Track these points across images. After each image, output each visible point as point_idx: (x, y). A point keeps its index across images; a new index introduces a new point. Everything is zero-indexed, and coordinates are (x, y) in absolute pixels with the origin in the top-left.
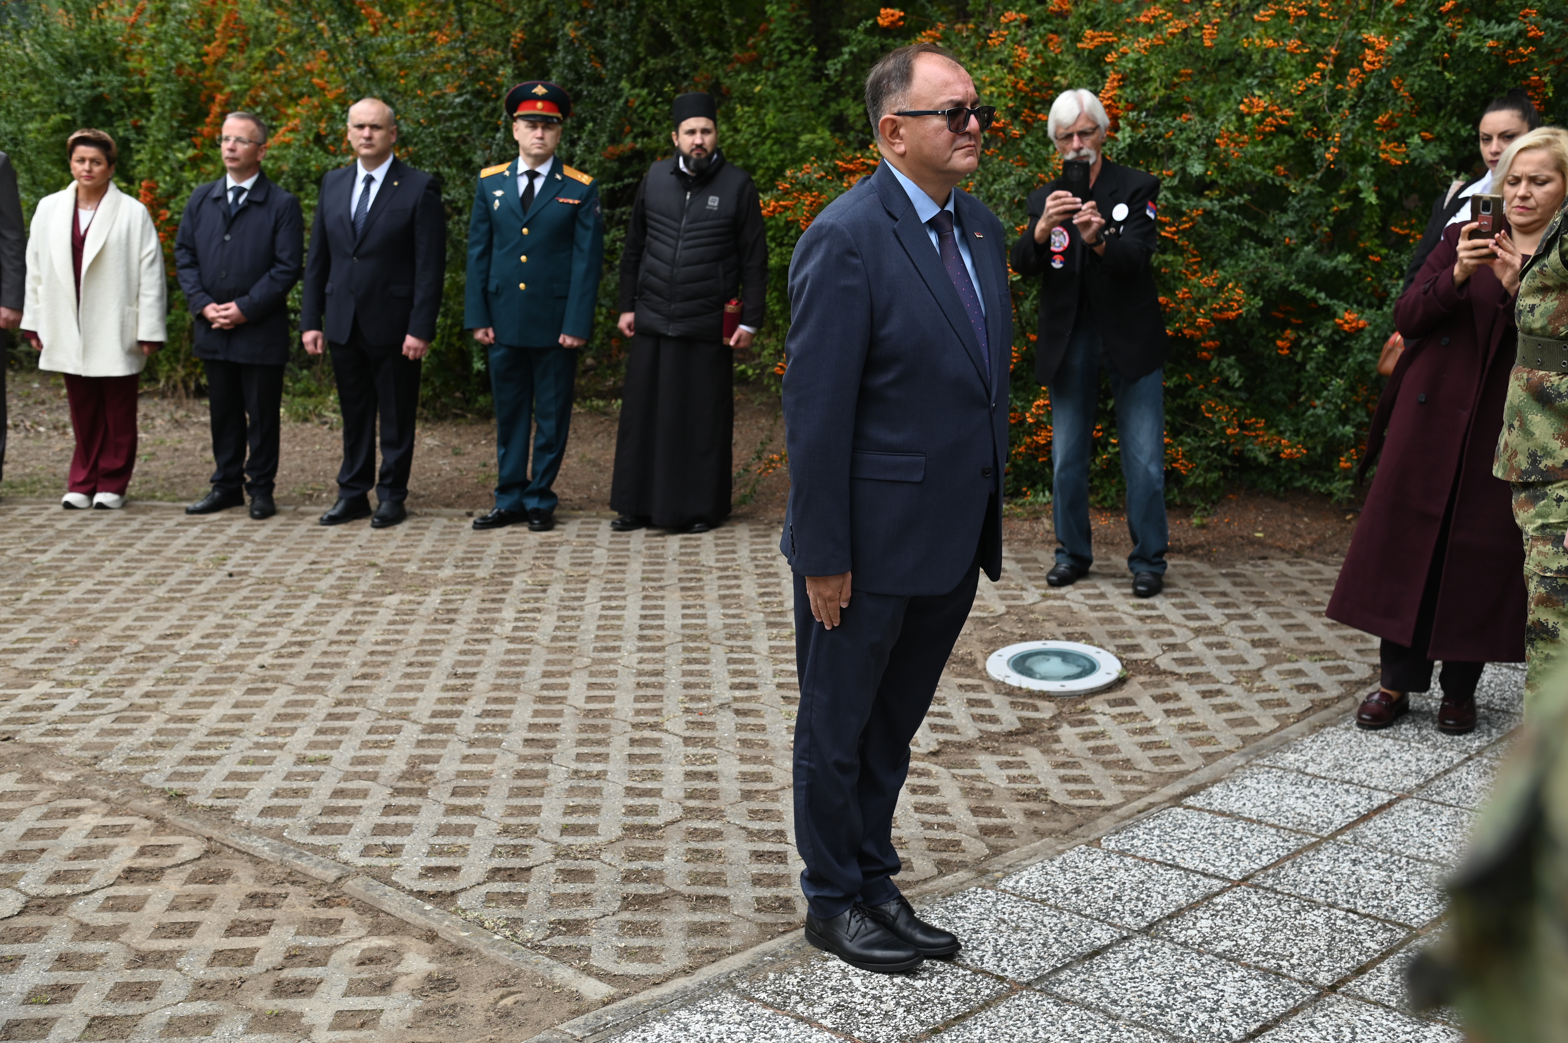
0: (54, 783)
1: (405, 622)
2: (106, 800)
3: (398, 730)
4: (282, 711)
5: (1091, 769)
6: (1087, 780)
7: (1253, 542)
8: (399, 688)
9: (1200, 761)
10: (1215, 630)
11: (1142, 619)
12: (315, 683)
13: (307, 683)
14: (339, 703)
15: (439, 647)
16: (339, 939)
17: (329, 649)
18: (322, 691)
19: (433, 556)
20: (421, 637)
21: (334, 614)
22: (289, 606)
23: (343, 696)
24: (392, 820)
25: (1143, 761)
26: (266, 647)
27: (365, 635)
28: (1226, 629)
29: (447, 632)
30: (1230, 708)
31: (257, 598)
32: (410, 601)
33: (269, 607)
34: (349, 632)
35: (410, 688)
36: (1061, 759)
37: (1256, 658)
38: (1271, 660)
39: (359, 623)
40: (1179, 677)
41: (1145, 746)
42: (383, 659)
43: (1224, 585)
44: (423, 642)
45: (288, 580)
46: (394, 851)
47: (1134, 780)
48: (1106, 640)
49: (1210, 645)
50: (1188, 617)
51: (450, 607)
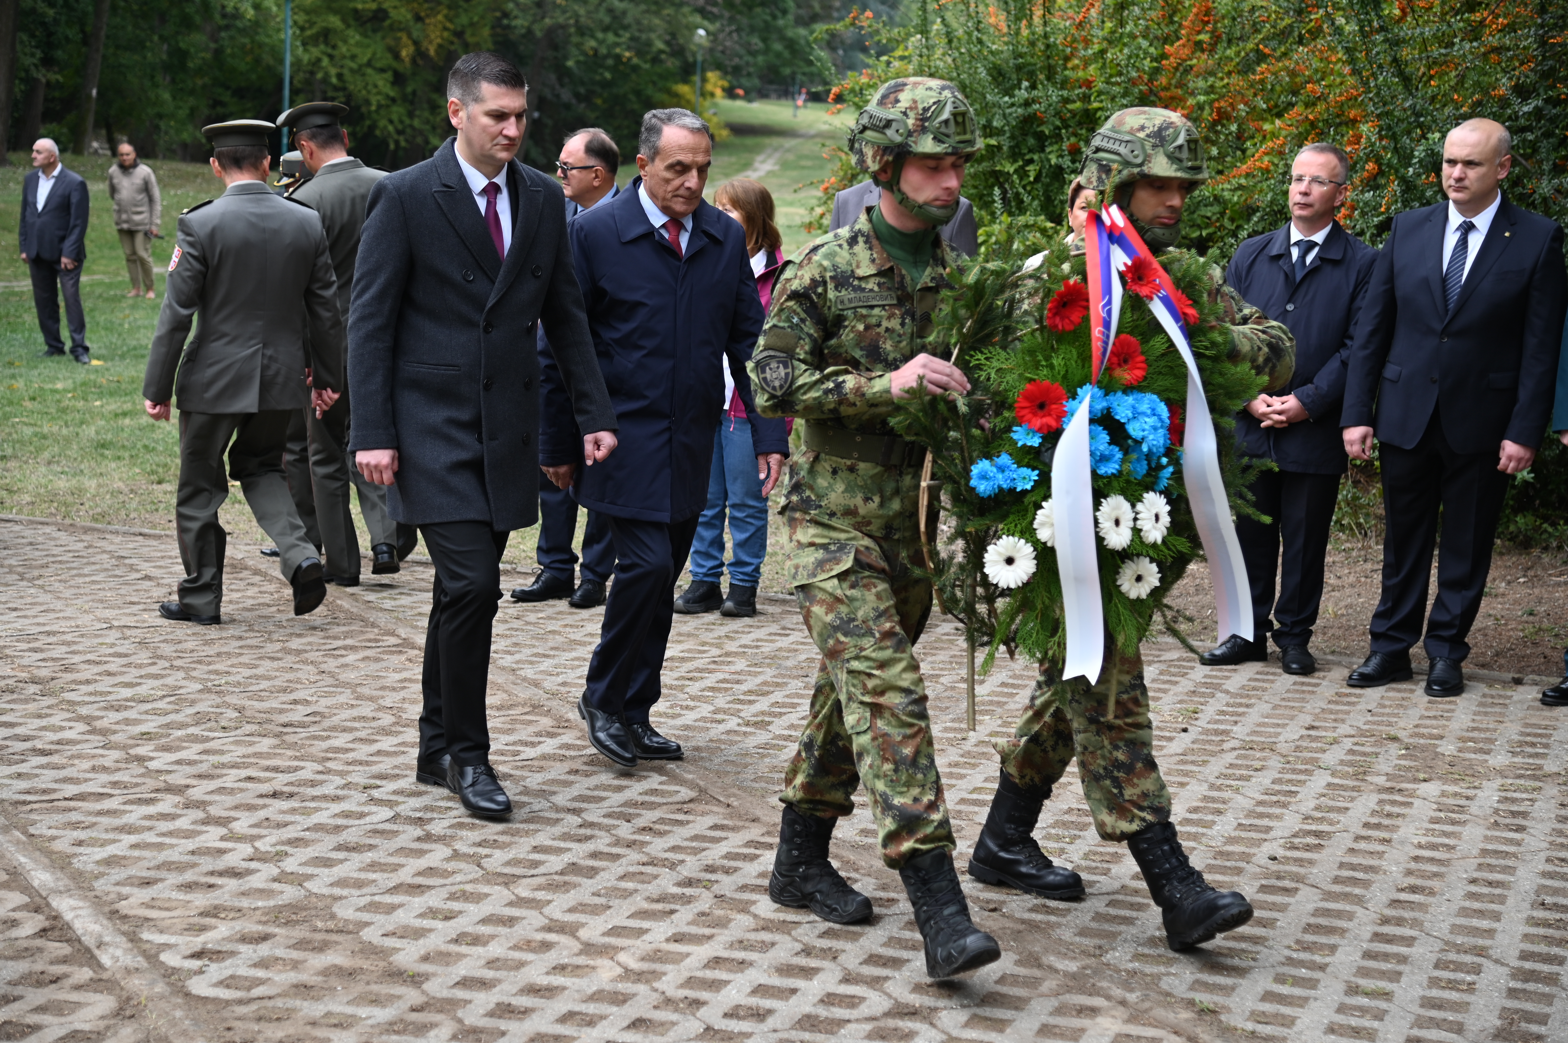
0: (1057, 971)
1: (1454, 822)
2: (1123, 1003)
3: (1477, 970)
4: (1312, 920)
8: (1464, 912)
12: (1348, 889)
13: (1337, 888)
14: (1385, 921)
15: (1510, 863)
17: (1356, 846)
18: (1359, 900)
19: (1475, 734)
20: (1482, 846)
21: (1353, 799)
22: (1290, 781)
23: (1390, 912)
26: (1273, 834)
27: (1402, 832)
29: (1518, 843)
31: (1248, 767)
32: (1456, 795)
33: (1265, 779)
34: (1378, 826)
35: (1481, 914)
39: (1389, 815)
42: (1434, 869)
44: (1484, 852)
45: (1282, 747)
51: (1515, 808)
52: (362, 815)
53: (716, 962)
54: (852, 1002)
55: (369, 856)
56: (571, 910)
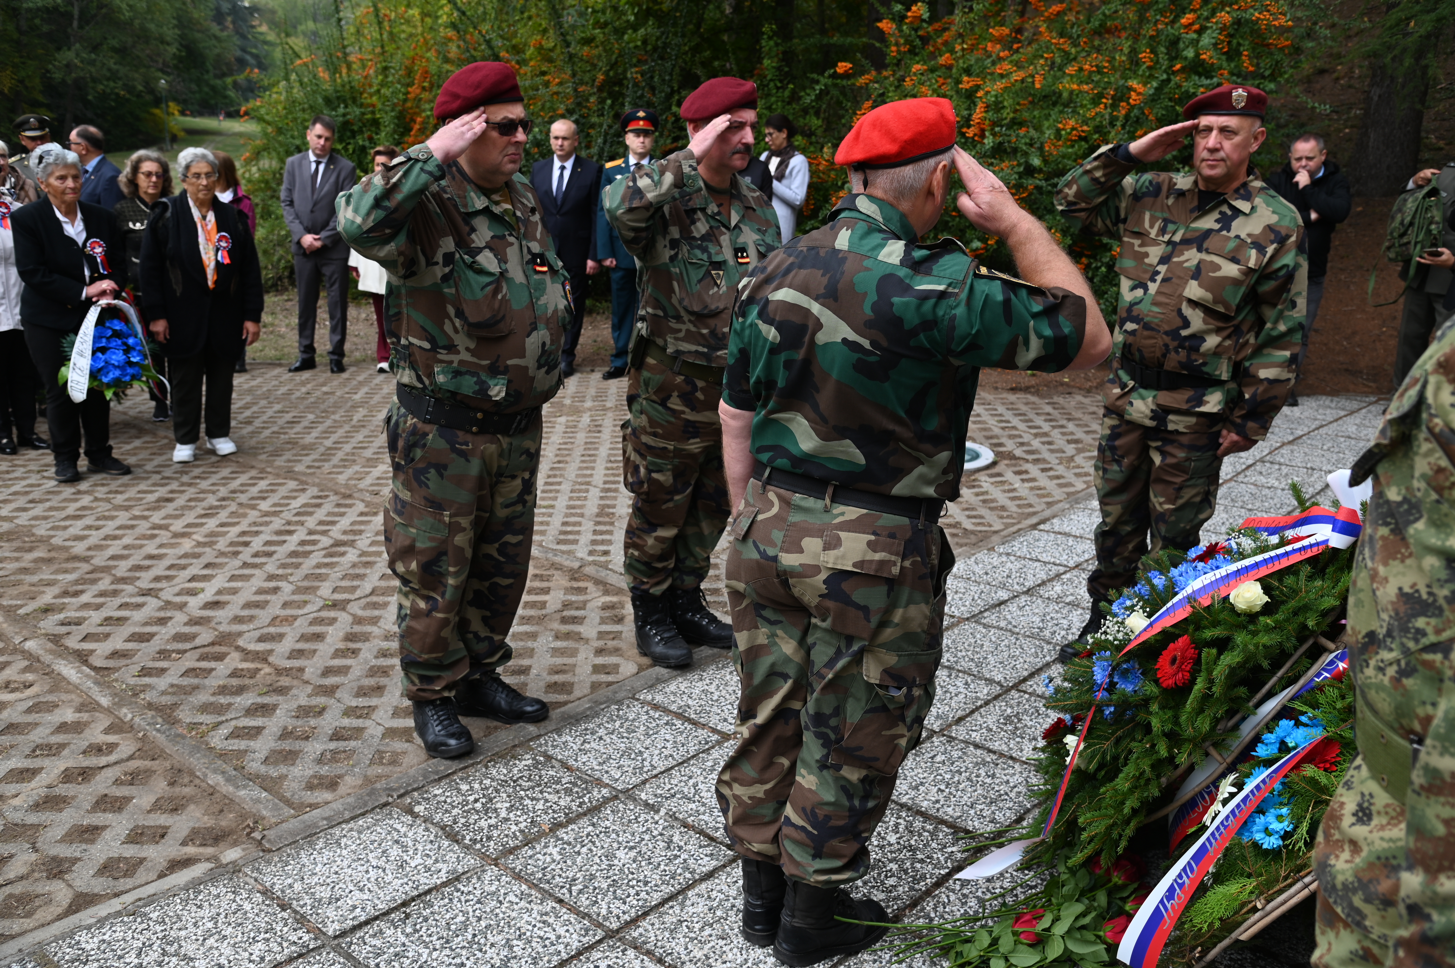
1: (573, 432)
3: (587, 491)
5: (983, 511)
6: (981, 517)
7: (1062, 384)
8: (580, 468)
9: (1044, 506)
10: (1046, 434)
11: (1003, 428)
14: (549, 477)
15: (597, 446)
16: (588, 597)
19: (578, 394)
20: (584, 440)
24: (599, 538)
25: (1012, 507)
28: (1052, 434)
29: (599, 438)
30: (1058, 477)
35: (587, 468)
36: (965, 506)
37: (1070, 450)
38: (1079, 451)
40: (1027, 461)
41: (1013, 499)
43: (1048, 409)
44: (586, 443)
46: (606, 553)
47: (1008, 517)
48: (983, 440)
49: (1043, 443)
50: (1030, 427)
51: (596, 423)
52: (39, 485)
53: (243, 533)
54: (314, 543)
55: (48, 504)
56: (164, 518)
